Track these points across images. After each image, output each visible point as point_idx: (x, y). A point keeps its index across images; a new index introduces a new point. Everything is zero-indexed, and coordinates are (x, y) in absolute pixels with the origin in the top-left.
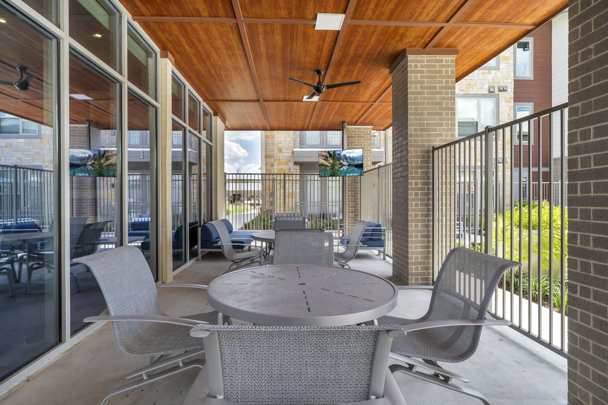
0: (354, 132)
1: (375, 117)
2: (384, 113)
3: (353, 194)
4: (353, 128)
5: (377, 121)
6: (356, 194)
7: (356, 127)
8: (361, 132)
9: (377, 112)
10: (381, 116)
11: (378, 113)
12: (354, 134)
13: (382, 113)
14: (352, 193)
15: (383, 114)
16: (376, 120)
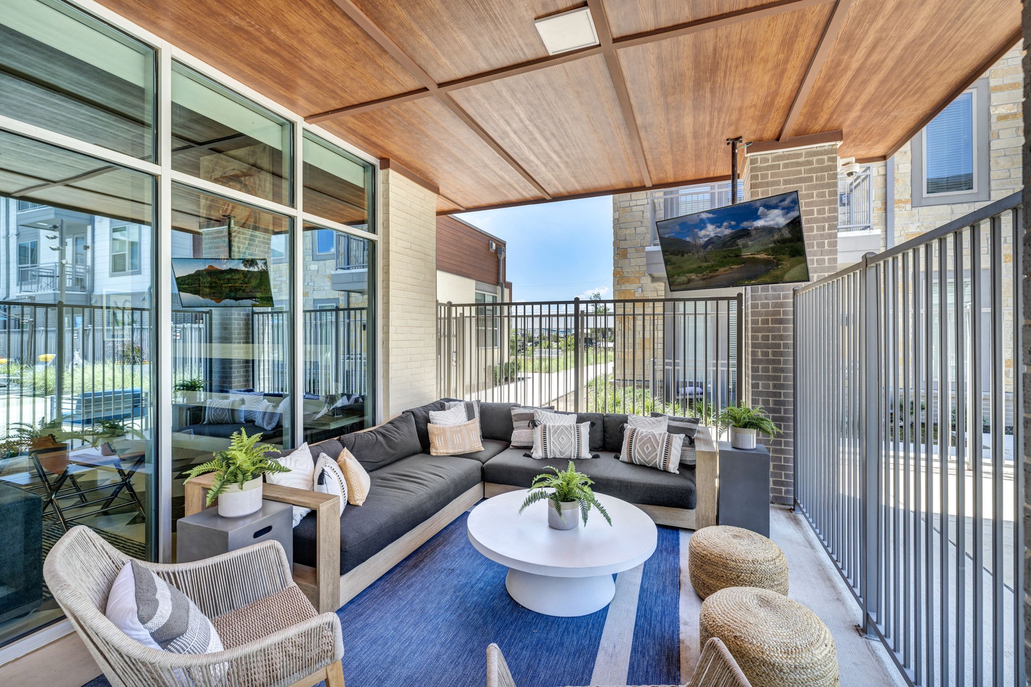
0: (772, 167)
1: (847, 99)
2: (889, 63)
3: (771, 357)
4: (770, 157)
5: (860, 117)
6: (781, 354)
7: (780, 151)
8: (799, 164)
9: (855, 65)
10: (871, 88)
11: (859, 71)
12: (773, 175)
13: (879, 65)
14: (766, 354)
15: (881, 75)
16: (854, 114)
